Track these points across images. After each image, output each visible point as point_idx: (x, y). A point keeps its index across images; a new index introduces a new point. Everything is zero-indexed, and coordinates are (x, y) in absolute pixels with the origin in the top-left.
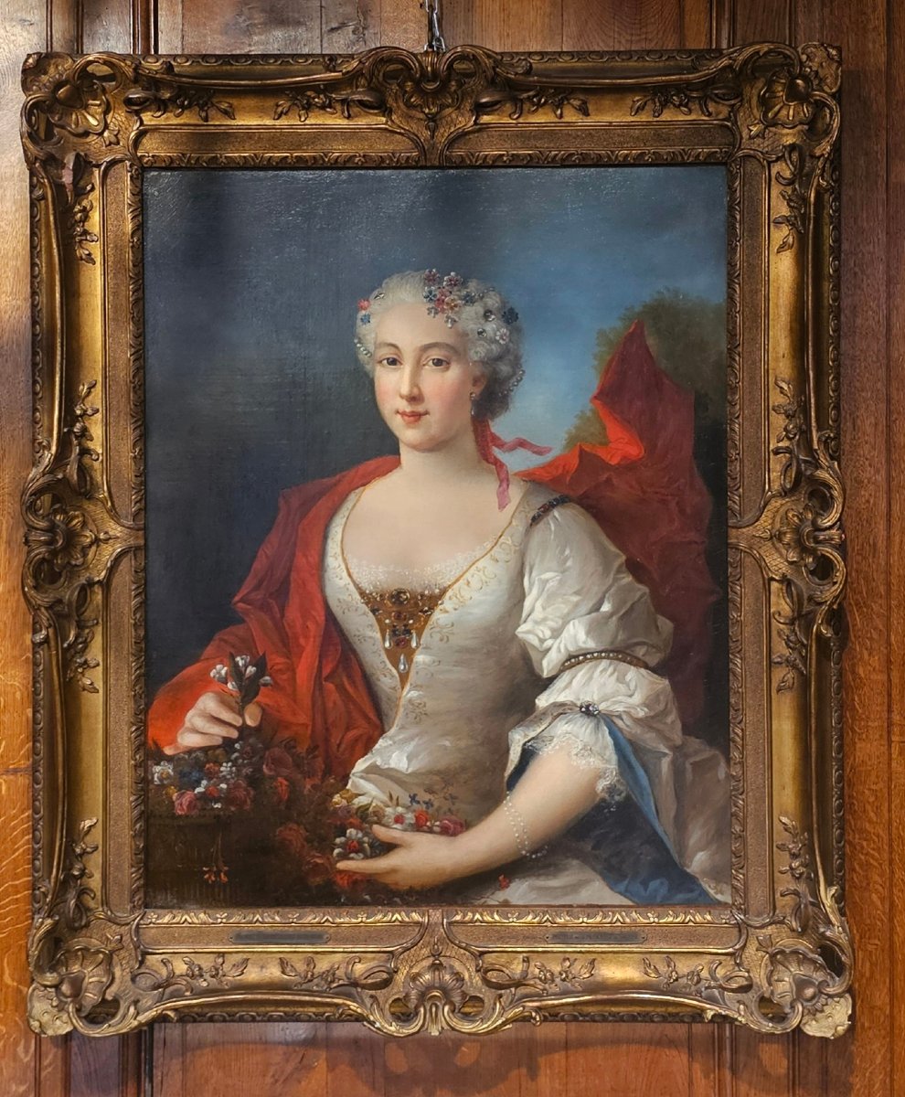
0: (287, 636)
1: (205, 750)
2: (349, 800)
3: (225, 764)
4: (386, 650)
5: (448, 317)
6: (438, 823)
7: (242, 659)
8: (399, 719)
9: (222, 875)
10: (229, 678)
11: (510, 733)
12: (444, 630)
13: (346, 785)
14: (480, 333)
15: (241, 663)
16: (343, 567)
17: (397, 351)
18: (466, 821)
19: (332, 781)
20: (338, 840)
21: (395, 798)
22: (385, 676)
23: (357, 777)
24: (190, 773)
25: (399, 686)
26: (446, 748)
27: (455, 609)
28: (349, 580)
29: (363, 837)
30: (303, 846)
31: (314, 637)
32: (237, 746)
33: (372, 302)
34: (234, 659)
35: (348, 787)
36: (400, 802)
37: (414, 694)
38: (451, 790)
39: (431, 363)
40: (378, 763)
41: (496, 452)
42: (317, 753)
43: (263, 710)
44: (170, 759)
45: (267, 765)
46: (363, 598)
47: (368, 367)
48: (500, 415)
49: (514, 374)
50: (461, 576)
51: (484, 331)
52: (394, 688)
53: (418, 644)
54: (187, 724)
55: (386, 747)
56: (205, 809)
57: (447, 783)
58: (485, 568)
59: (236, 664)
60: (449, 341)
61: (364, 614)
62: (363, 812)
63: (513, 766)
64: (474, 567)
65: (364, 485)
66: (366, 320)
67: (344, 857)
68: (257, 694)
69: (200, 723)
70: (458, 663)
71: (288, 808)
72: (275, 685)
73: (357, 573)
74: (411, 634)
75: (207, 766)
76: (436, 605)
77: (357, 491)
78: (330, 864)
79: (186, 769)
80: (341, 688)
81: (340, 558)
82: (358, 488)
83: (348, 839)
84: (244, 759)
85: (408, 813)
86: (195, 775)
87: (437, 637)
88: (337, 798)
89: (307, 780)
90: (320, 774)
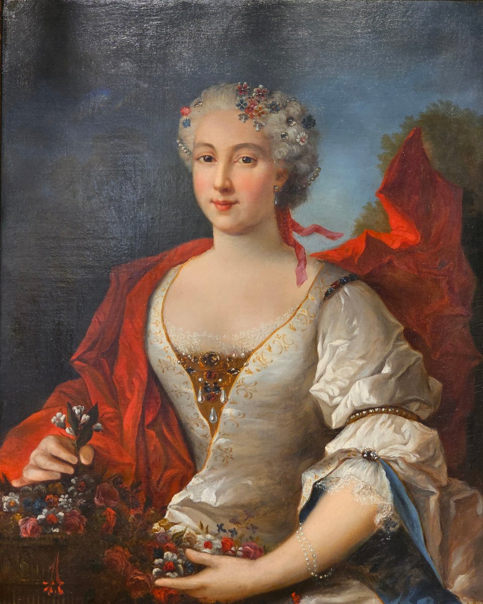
0: (116, 390)
1: (46, 483)
2: (167, 528)
3: (62, 496)
4: (198, 403)
5: (256, 123)
6: (241, 548)
7: (78, 408)
8: (209, 463)
9: (59, 588)
10: (67, 424)
11: (303, 475)
12: (248, 388)
13: (164, 515)
14: (283, 136)
15: (77, 411)
16: (163, 332)
17: (213, 150)
18: (264, 547)
19: (152, 512)
20: (157, 561)
21: (205, 526)
22: (198, 426)
23: (173, 509)
24: (34, 503)
25: (210, 434)
26: (248, 486)
27: (258, 371)
28: (167, 344)
29: (178, 558)
30: (127, 566)
31: (139, 391)
32: (73, 481)
33: (193, 109)
34: (71, 408)
35: (166, 517)
36: (209, 531)
37: (222, 441)
38: (252, 521)
39: (241, 160)
40: (192, 498)
41: (296, 236)
42: (139, 488)
43: (95, 451)
44: (16, 491)
45: (98, 498)
46: (179, 359)
47: (188, 163)
48: (300, 204)
49: (312, 170)
50: (264, 342)
51: (286, 134)
52: (205, 436)
53: (226, 400)
54: (32, 462)
55: (198, 485)
56: (46, 533)
57: (249, 516)
58: (284, 335)
59: (73, 413)
60: (256, 141)
61: (180, 373)
62: (177, 538)
63: (305, 502)
64: (275, 335)
65: (182, 262)
66: (187, 124)
67: (161, 575)
68: (89, 438)
69: (42, 461)
70: (260, 416)
71: (115, 533)
72: (105, 431)
73: (175, 338)
74: (220, 390)
75: (48, 497)
76: (242, 366)
77: (176, 268)
78: (150, 580)
79: (30, 500)
80: (161, 435)
81: (161, 325)
82: (176, 265)
83: (165, 560)
84: (79, 492)
85: (216, 539)
86: (37, 504)
87: (242, 393)
88: (156, 526)
89: (131, 510)
90: (142, 506)
